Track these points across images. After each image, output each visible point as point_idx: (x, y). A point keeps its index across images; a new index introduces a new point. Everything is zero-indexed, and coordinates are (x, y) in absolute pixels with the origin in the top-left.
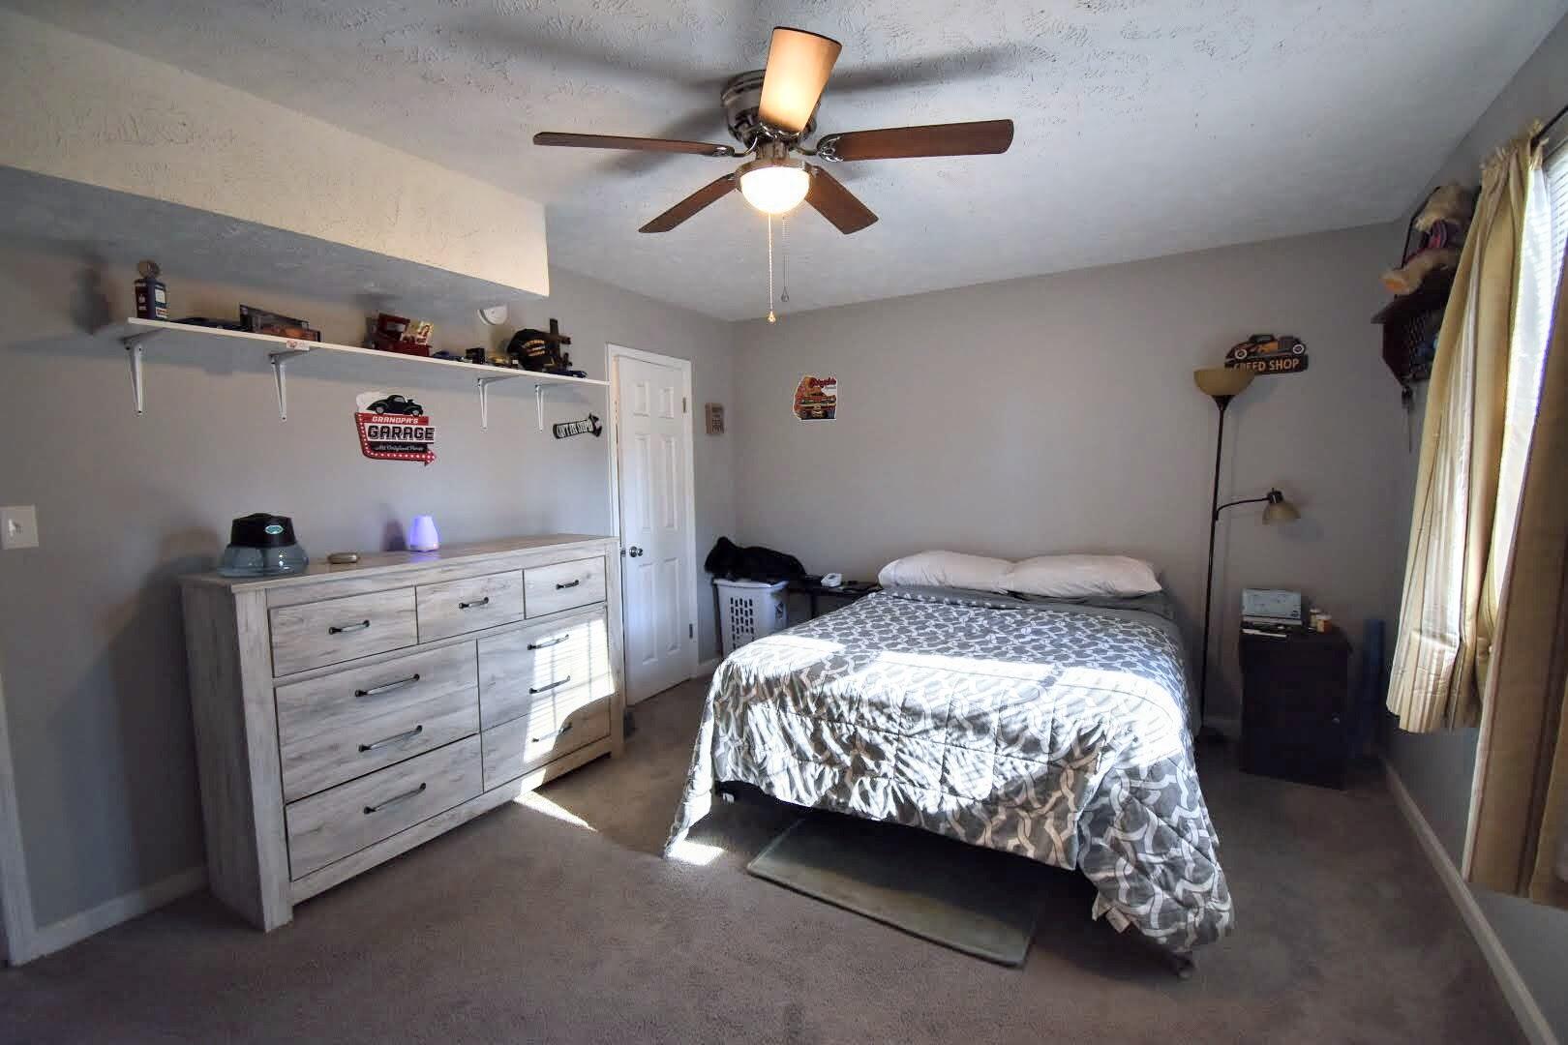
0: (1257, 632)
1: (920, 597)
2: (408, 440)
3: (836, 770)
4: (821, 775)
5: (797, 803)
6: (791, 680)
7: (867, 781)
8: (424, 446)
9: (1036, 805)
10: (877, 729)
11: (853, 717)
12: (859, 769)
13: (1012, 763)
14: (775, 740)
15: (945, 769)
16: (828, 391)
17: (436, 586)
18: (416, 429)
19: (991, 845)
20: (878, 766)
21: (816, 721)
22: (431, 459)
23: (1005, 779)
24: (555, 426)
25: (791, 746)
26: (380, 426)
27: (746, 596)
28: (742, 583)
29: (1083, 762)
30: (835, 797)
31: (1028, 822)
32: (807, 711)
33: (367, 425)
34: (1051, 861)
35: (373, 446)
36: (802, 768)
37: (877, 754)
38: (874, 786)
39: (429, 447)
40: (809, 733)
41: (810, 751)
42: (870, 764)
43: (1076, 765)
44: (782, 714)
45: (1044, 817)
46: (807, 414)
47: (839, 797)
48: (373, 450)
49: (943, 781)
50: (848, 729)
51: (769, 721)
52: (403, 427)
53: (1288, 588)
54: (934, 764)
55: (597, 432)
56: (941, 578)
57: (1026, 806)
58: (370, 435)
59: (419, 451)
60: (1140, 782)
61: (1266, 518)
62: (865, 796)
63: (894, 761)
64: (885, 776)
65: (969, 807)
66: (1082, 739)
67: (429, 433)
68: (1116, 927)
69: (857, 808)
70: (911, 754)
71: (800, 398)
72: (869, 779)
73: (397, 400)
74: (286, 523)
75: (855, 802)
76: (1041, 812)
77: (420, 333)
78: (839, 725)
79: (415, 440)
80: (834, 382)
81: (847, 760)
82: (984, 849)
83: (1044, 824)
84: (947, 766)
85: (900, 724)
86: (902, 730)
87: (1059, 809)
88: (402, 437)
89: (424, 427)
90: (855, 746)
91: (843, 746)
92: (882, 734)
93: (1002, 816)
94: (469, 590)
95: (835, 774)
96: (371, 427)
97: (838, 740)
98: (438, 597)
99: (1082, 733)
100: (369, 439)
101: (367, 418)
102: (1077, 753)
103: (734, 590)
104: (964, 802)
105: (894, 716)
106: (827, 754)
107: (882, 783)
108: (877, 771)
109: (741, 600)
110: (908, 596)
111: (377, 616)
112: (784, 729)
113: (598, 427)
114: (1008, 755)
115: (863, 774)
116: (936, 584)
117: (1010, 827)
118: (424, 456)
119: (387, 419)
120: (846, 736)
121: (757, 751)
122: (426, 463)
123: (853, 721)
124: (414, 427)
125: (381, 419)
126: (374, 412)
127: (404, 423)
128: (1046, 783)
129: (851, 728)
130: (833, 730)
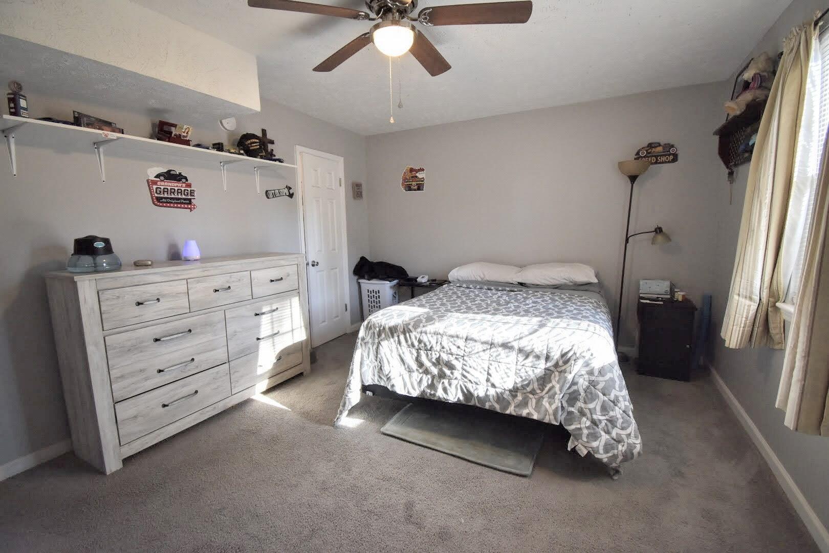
0: (648, 302)
1: (471, 286)
2: (180, 197)
3: (429, 376)
4: (421, 380)
5: (408, 395)
6: (404, 329)
7: (446, 381)
8: (190, 200)
9: (538, 391)
10: (452, 354)
11: (438, 348)
12: (442, 375)
13: (525, 369)
14: (396, 362)
15: (489, 374)
16: (420, 175)
17: (199, 279)
18: (185, 190)
19: (514, 413)
20: (452, 373)
21: (418, 350)
22: (194, 208)
23: (521, 378)
24: (267, 191)
25: (404, 364)
26: (162, 187)
27: (376, 288)
28: (374, 281)
29: (563, 368)
30: (429, 391)
31: (534, 401)
32: (413, 346)
33: (155, 187)
34: (546, 420)
35: (159, 199)
36: (410, 376)
37: (451, 367)
38: (450, 385)
39: (192, 200)
40: (414, 358)
41: (414, 366)
42: (448, 372)
43: (559, 369)
44: (399, 347)
45: (542, 397)
46: (409, 188)
47: (431, 391)
48: (159, 201)
49: (488, 380)
50: (435, 354)
51: (391, 351)
52: (176, 188)
53: (663, 279)
54: (483, 371)
55: (291, 196)
56: (482, 276)
57: (533, 392)
58: (156, 193)
59: (187, 202)
60: (595, 377)
61: (653, 242)
62: (445, 390)
63: (461, 371)
64: (456, 378)
65: (501, 393)
66: (563, 356)
67: (192, 193)
68: (581, 454)
69: (441, 396)
70: (470, 367)
71: (405, 180)
72: (447, 381)
73: (172, 172)
74: (106, 241)
75: (440, 393)
76: (541, 395)
77: (184, 132)
78: (431, 352)
79: (184, 197)
80: (423, 170)
81: (435, 371)
82: (510, 416)
83: (542, 401)
84: (490, 372)
85: (464, 351)
86: (465, 354)
87: (551, 393)
88: (176, 194)
89: (189, 189)
90: (439, 364)
91: (434, 364)
92: (454, 356)
93: (520, 397)
94: (219, 282)
95: (428, 379)
96: (157, 188)
97: (430, 361)
98: (200, 286)
99: (563, 352)
100: (156, 195)
101: (155, 183)
102: (561, 363)
103: (369, 285)
104: (499, 391)
105: (461, 347)
106: (424, 368)
107: (454, 382)
108: (451, 376)
109: (373, 290)
110: (464, 285)
111: (164, 296)
112: (400, 356)
113: (291, 193)
114: (523, 365)
115: (444, 378)
116: (479, 279)
117: (524, 404)
118: (189, 206)
119: (166, 184)
120: (435, 358)
121: (385, 368)
122: (191, 211)
123: (438, 350)
124: (183, 189)
125: (163, 183)
126: (158, 179)
127: (177, 186)
128: (544, 380)
129: (437, 353)
130: (427, 355)
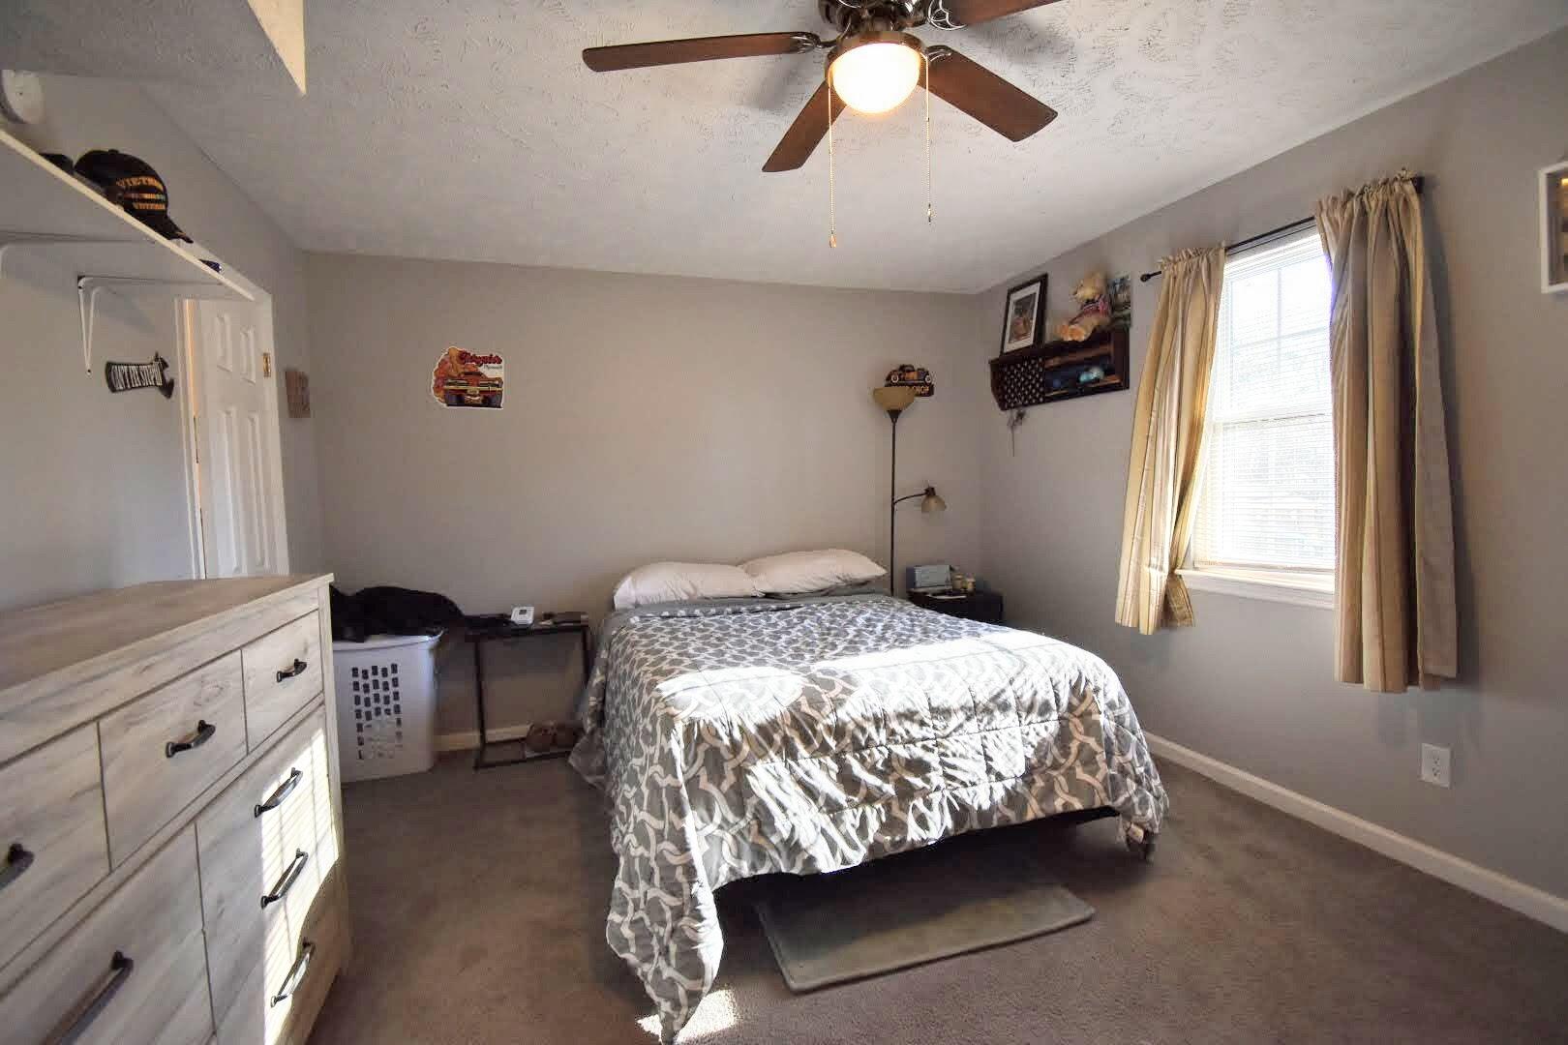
3: (878, 805)
4: (864, 818)
5: (844, 867)
6: (793, 718)
7: (919, 803)
9: (1062, 761)
10: (912, 741)
11: (883, 736)
12: (906, 792)
13: (1034, 729)
14: (795, 799)
15: (988, 758)
16: (489, 372)
19: (1041, 815)
20: (927, 781)
21: (838, 758)
23: (1033, 746)
24: (109, 365)
25: (815, 800)
27: (383, 660)
28: (374, 642)
29: (1083, 708)
30: (889, 838)
31: (1062, 779)
32: (825, 748)
34: (1097, 804)
36: (837, 822)
37: (920, 767)
38: (929, 805)
40: (834, 776)
41: (840, 796)
42: (918, 782)
43: (1078, 712)
44: (793, 763)
45: (1072, 768)
46: (459, 399)
47: (894, 836)
49: (989, 770)
50: (880, 752)
51: (779, 778)
53: (940, 562)
54: (978, 757)
55: (168, 388)
57: (1056, 766)
61: (924, 508)
62: (922, 822)
63: (940, 768)
64: (938, 789)
65: (1014, 788)
66: (1074, 689)
69: (917, 838)
70: (954, 755)
71: (443, 377)
72: (921, 800)
75: (914, 833)
76: (1068, 764)
78: (868, 751)
80: (500, 361)
81: (889, 789)
82: (1036, 821)
83: (1075, 774)
84: (988, 753)
85: (934, 727)
86: (937, 732)
87: (1084, 755)
90: (893, 770)
91: (882, 775)
92: (919, 744)
93: (1040, 783)
94: (178, 708)
95: (879, 811)
97: (873, 770)
99: (1073, 684)
102: (1075, 702)
104: (1009, 783)
105: (926, 720)
106: (863, 791)
107: (936, 797)
108: (928, 787)
109: (375, 669)
112: (800, 782)
113: (168, 379)
114: (1030, 723)
115: (912, 798)
117: (1049, 792)
120: (881, 762)
121: (778, 824)
123: (884, 742)
128: (1063, 737)
129: (883, 749)
130: (862, 761)
